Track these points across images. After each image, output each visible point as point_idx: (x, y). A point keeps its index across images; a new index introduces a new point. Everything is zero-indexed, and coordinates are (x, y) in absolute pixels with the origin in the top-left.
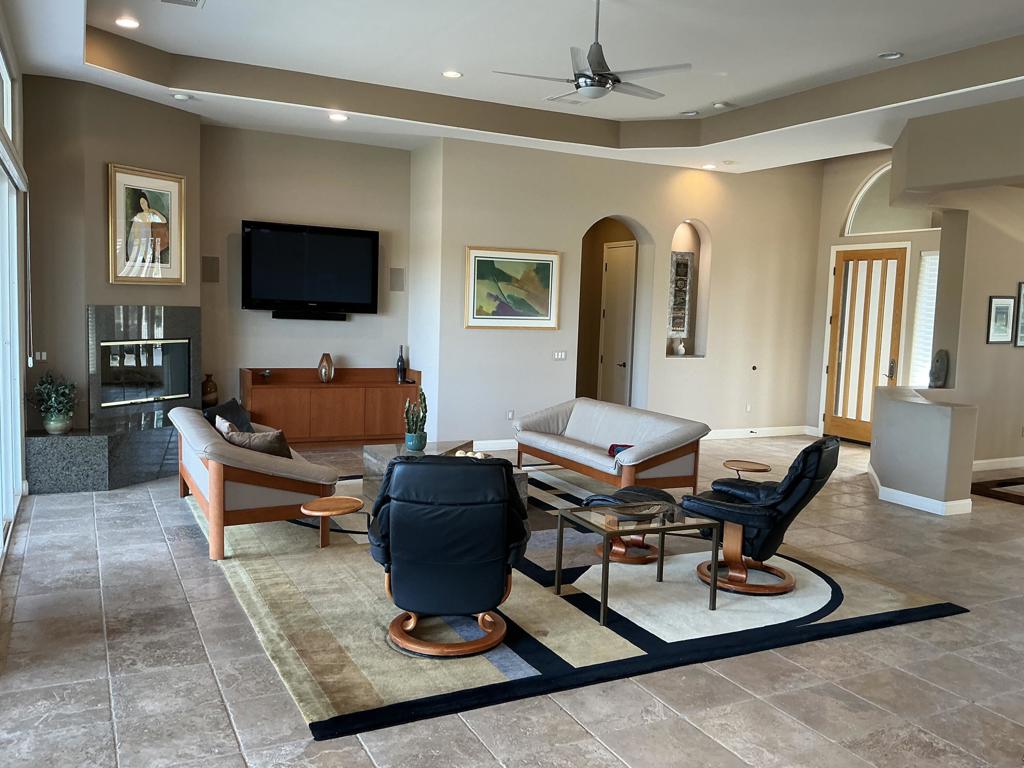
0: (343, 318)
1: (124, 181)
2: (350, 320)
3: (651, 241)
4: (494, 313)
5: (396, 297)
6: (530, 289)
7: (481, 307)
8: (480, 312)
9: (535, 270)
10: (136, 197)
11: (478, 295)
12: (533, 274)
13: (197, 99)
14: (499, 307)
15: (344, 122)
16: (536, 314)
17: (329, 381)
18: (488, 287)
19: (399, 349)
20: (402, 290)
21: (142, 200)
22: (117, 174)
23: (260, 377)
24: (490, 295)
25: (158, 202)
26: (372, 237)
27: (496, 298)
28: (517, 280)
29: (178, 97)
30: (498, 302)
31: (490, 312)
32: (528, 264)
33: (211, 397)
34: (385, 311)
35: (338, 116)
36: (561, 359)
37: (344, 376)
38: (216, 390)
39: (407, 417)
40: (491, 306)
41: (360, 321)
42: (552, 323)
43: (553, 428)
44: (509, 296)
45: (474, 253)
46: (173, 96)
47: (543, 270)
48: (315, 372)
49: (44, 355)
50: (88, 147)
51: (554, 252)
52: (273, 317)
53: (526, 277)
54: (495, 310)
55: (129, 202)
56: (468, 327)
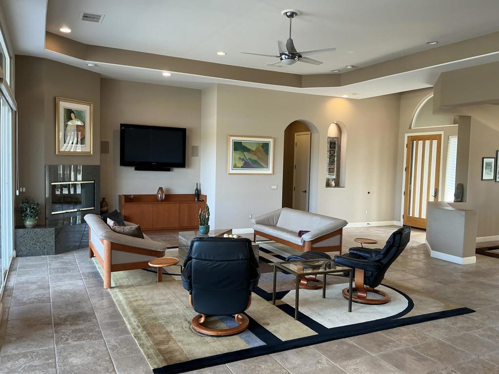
0: (169, 170)
1: (64, 105)
2: (172, 171)
3: (318, 132)
4: (242, 167)
5: (194, 159)
6: (260, 156)
7: (236, 164)
8: (235, 166)
9: (261, 146)
10: (69, 113)
11: (234, 159)
12: (261, 148)
13: (99, 66)
14: (244, 164)
15: (170, 76)
16: (263, 167)
17: (162, 201)
18: (239, 154)
19: (196, 185)
20: (197, 156)
21: (72, 114)
22: (60, 102)
23: (129, 199)
24: (240, 158)
25: (80, 115)
26: (183, 131)
27: (243, 160)
28: (253, 151)
29: (89, 65)
30: (244, 162)
31: (240, 166)
32: (258, 143)
33: (105, 209)
34: (189, 167)
35: (166, 74)
36: (275, 189)
37: (169, 198)
38: (107, 206)
39: (200, 218)
40: (241, 164)
41: (177, 171)
42: (270, 171)
43: (271, 223)
44: (249, 159)
45: (232, 138)
46: (87, 64)
47: (266, 146)
48: (155, 196)
49: (24, 189)
50: (46, 89)
51: (271, 138)
52: (135, 170)
53: (258, 150)
54: (242, 165)
55: (66, 115)
56: (230, 174)
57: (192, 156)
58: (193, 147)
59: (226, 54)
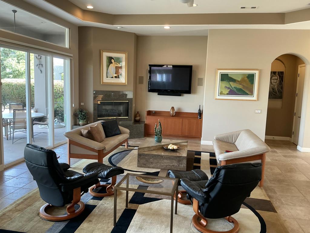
0: (180, 95)
1: (105, 55)
2: (183, 96)
4: (227, 94)
6: (244, 85)
7: (222, 92)
8: (221, 93)
9: (247, 77)
10: (110, 59)
11: (221, 87)
12: (246, 78)
13: (124, 28)
14: (229, 92)
15: (169, 29)
16: (247, 94)
17: (173, 116)
18: (225, 84)
20: (202, 86)
21: (112, 60)
22: (103, 53)
23: (150, 113)
24: (226, 87)
25: (118, 60)
26: (190, 67)
27: (229, 88)
28: (238, 81)
29: (118, 28)
30: (229, 90)
31: (226, 94)
32: (244, 75)
33: (138, 118)
34: (195, 93)
35: (167, 27)
36: (259, 113)
37: (178, 114)
38: (139, 116)
39: (155, 130)
40: (227, 91)
41: (186, 96)
42: (255, 98)
43: (230, 141)
44: (234, 87)
45: (220, 71)
46: (117, 27)
47: (251, 77)
48: (169, 112)
49: (83, 103)
50: (93, 45)
51: (257, 70)
52: (158, 95)
53: (243, 80)
54: (228, 93)
55: (108, 61)
56: (216, 99)
57: (198, 85)
58: (199, 79)
59: (197, 5)
